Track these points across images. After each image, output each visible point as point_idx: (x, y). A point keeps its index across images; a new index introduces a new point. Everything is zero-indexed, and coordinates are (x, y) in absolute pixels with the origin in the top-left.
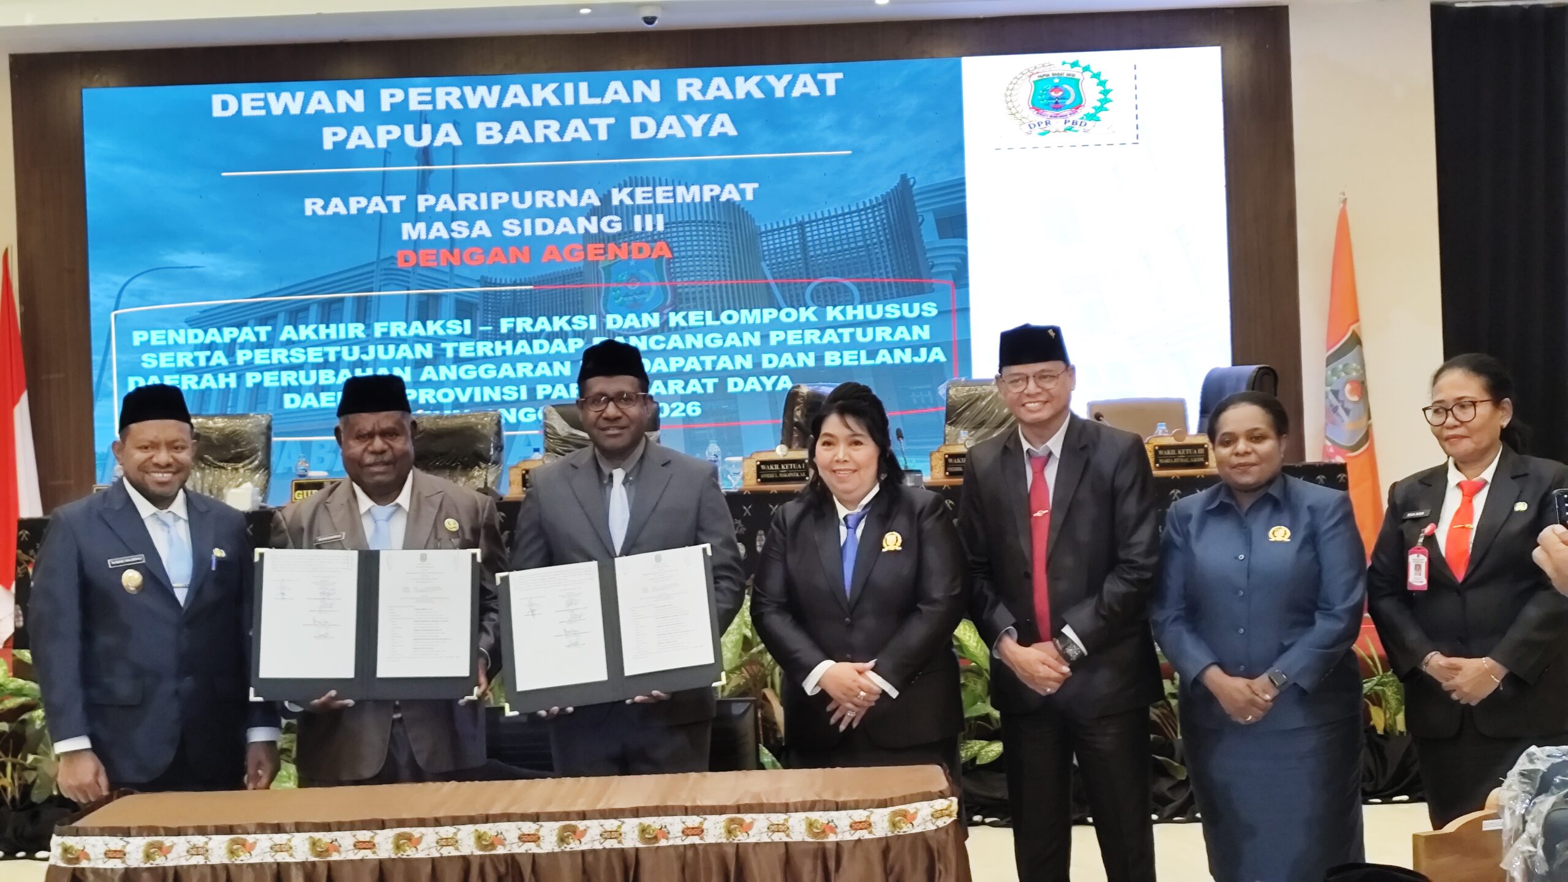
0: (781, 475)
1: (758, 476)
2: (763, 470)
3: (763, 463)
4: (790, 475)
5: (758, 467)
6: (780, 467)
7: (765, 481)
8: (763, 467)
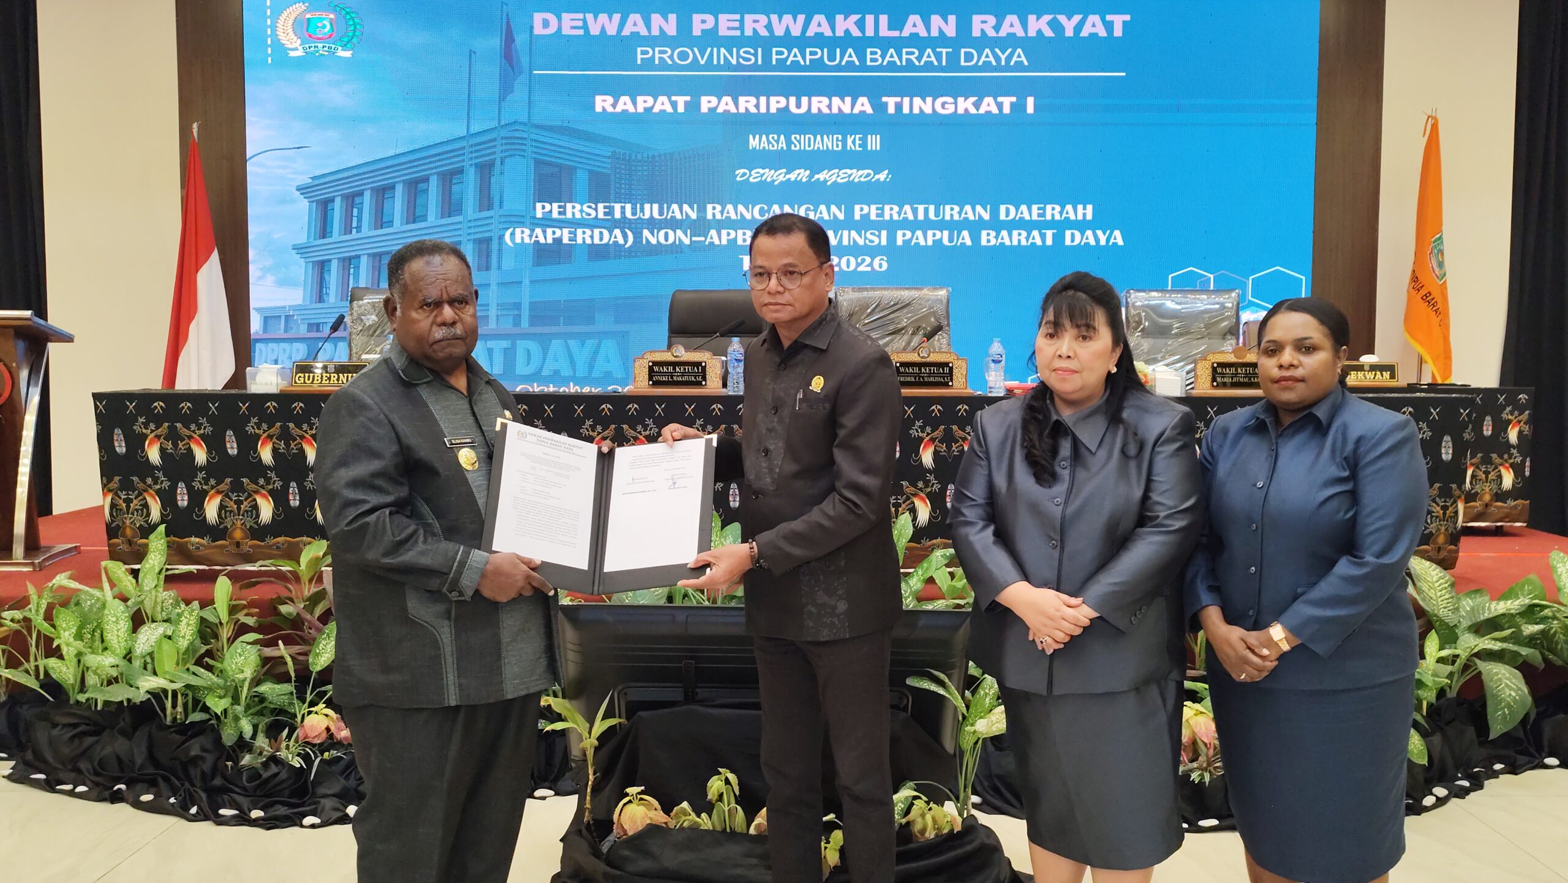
0: (675, 378)
1: (650, 378)
2: (654, 371)
3: (655, 363)
4: (685, 378)
5: (651, 369)
6: (674, 369)
7: (656, 384)
8: (656, 369)
